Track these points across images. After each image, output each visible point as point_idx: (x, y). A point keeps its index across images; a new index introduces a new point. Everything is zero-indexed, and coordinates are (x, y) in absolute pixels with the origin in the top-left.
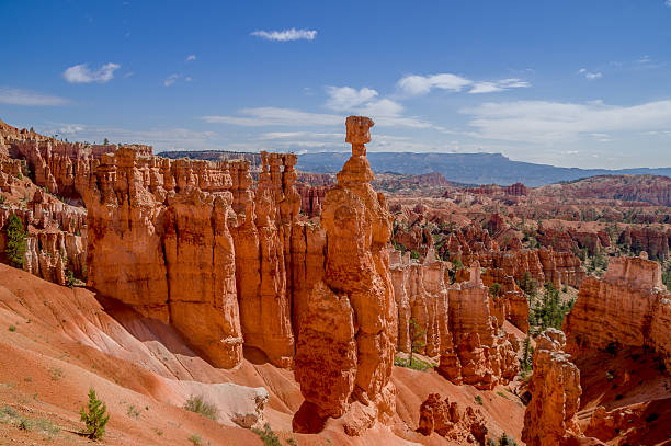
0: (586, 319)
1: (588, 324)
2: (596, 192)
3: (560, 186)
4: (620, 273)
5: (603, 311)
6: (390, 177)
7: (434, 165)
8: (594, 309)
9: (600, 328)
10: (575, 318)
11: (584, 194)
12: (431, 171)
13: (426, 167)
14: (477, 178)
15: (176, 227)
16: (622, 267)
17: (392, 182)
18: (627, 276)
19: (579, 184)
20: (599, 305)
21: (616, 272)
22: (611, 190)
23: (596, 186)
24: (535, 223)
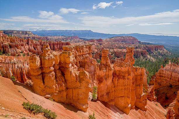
0: (160, 79)
1: (161, 80)
2: (117, 40)
3: (109, 39)
4: (169, 68)
5: (165, 77)
6: (63, 37)
7: (74, 33)
8: (162, 76)
9: (164, 81)
10: (157, 78)
11: (115, 41)
12: (73, 35)
13: (72, 34)
14: (85, 37)
15: (116, 74)
16: (170, 66)
17: (65, 39)
18: (172, 68)
19: (113, 38)
20: (164, 75)
21: (168, 67)
22: (121, 40)
23: (117, 39)
24: (112, 50)
